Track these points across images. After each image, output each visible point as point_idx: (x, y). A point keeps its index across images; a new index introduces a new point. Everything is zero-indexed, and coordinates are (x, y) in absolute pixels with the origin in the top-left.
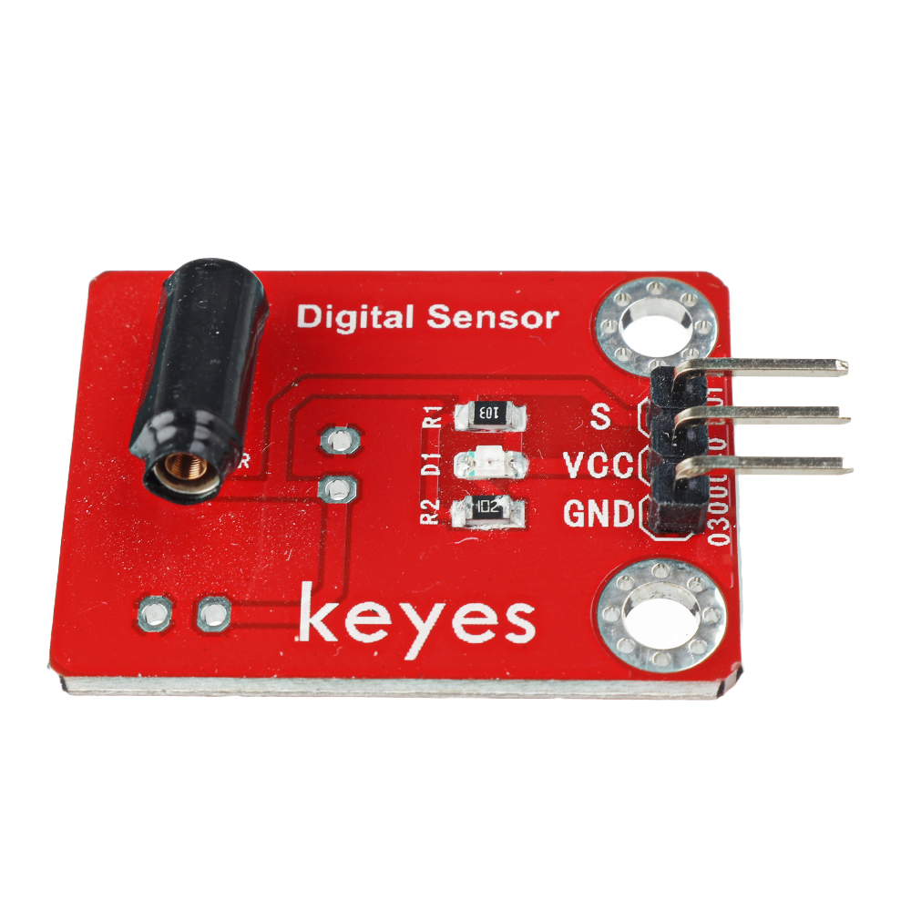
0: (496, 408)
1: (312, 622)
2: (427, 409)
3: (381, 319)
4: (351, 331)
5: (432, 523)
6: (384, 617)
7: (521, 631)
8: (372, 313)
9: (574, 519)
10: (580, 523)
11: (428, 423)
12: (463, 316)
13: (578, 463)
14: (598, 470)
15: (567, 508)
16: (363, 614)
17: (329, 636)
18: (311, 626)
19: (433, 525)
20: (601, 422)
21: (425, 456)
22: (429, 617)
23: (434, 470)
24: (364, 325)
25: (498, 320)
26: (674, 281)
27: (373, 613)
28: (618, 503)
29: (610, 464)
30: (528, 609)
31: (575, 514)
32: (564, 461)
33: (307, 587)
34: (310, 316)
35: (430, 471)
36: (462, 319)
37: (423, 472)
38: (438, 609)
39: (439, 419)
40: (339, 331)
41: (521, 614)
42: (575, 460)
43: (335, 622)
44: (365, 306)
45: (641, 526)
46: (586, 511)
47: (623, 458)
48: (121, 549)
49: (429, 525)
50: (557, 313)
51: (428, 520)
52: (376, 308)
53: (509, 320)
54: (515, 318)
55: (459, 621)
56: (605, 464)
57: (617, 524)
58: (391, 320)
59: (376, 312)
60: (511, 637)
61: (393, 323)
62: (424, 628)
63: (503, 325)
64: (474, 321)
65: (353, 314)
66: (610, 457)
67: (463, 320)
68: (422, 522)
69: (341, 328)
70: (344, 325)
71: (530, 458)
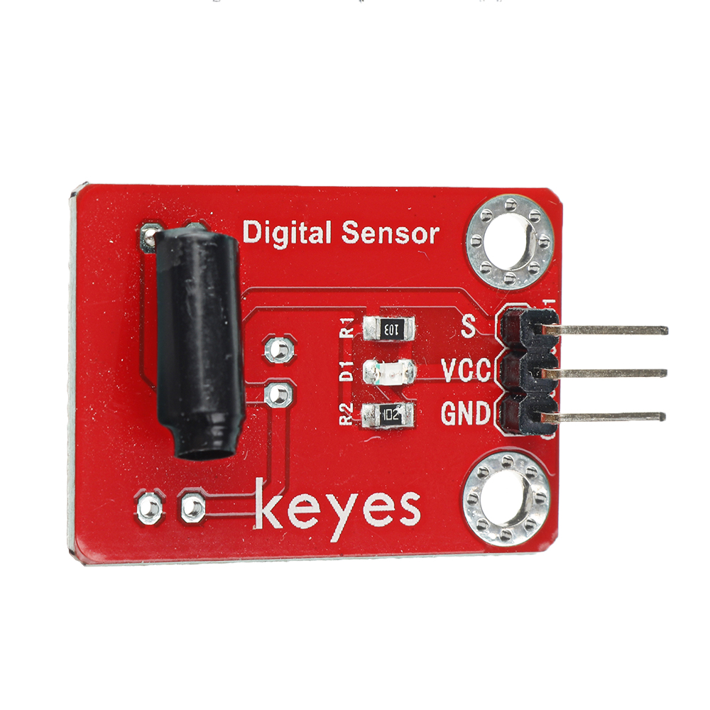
0: (397, 326)
1: (264, 512)
2: (343, 320)
3: (307, 234)
4: (284, 247)
5: (348, 424)
6: (315, 508)
7: (410, 516)
8: (300, 229)
9: (448, 419)
10: (452, 423)
11: (344, 333)
12: (368, 232)
13: (452, 369)
14: (466, 375)
15: (444, 409)
16: (300, 505)
17: (277, 524)
18: (264, 515)
19: (349, 426)
20: (468, 331)
21: (342, 364)
22: (347, 506)
23: (348, 376)
24: (294, 241)
25: (395, 236)
26: (524, 198)
27: (307, 504)
28: (479, 403)
29: (474, 369)
30: (416, 497)
31: (449, 414)
32: (442, 367)
33: (259, 482)
34: (253, 231)
35: (345, 377)
36: (367, 235)
37: (341, 379)
38: (353, 498)
39: (352, 330)
40: (275, 246)
41: (410, 502)
42: (450, 366)
43: (280, 511)
44: (294, 222)
45: (495, 424)
46: (457, 411)
47: (484, 363)
48: (121, 452)
49: (346, 426)
50: (438, 229)
51: (345, 421)
52: (302, 224)
53: (402, 236)
54: (406, 233)
55: (368, 508)
56: (471, 369)
57: (479, 422)
58: (314, 235)
59: (303, 228)
60: (404, 521)
61: (316, 238)
62: (343, 515)
63: (398, 240)
64: (377, 237)
65: (285, 229)
66: (475, 363)
67: (369, 235)
68: (341, 423)
69: (277, 244)
70: (279, 241)
71: (417, 365)
